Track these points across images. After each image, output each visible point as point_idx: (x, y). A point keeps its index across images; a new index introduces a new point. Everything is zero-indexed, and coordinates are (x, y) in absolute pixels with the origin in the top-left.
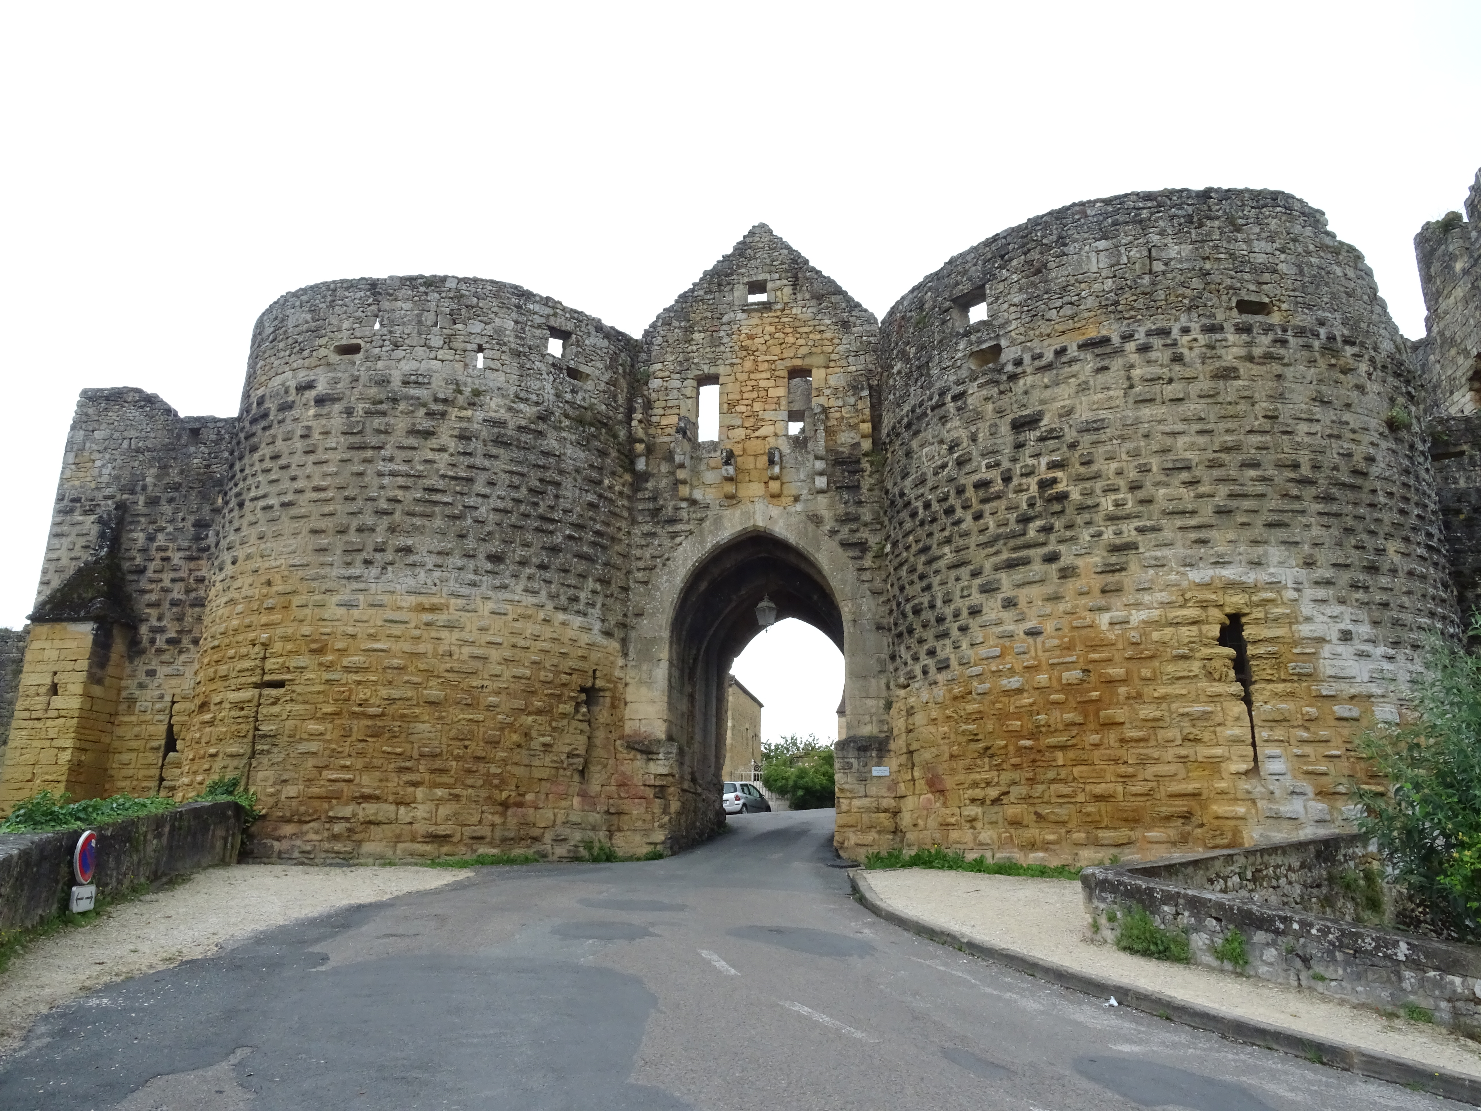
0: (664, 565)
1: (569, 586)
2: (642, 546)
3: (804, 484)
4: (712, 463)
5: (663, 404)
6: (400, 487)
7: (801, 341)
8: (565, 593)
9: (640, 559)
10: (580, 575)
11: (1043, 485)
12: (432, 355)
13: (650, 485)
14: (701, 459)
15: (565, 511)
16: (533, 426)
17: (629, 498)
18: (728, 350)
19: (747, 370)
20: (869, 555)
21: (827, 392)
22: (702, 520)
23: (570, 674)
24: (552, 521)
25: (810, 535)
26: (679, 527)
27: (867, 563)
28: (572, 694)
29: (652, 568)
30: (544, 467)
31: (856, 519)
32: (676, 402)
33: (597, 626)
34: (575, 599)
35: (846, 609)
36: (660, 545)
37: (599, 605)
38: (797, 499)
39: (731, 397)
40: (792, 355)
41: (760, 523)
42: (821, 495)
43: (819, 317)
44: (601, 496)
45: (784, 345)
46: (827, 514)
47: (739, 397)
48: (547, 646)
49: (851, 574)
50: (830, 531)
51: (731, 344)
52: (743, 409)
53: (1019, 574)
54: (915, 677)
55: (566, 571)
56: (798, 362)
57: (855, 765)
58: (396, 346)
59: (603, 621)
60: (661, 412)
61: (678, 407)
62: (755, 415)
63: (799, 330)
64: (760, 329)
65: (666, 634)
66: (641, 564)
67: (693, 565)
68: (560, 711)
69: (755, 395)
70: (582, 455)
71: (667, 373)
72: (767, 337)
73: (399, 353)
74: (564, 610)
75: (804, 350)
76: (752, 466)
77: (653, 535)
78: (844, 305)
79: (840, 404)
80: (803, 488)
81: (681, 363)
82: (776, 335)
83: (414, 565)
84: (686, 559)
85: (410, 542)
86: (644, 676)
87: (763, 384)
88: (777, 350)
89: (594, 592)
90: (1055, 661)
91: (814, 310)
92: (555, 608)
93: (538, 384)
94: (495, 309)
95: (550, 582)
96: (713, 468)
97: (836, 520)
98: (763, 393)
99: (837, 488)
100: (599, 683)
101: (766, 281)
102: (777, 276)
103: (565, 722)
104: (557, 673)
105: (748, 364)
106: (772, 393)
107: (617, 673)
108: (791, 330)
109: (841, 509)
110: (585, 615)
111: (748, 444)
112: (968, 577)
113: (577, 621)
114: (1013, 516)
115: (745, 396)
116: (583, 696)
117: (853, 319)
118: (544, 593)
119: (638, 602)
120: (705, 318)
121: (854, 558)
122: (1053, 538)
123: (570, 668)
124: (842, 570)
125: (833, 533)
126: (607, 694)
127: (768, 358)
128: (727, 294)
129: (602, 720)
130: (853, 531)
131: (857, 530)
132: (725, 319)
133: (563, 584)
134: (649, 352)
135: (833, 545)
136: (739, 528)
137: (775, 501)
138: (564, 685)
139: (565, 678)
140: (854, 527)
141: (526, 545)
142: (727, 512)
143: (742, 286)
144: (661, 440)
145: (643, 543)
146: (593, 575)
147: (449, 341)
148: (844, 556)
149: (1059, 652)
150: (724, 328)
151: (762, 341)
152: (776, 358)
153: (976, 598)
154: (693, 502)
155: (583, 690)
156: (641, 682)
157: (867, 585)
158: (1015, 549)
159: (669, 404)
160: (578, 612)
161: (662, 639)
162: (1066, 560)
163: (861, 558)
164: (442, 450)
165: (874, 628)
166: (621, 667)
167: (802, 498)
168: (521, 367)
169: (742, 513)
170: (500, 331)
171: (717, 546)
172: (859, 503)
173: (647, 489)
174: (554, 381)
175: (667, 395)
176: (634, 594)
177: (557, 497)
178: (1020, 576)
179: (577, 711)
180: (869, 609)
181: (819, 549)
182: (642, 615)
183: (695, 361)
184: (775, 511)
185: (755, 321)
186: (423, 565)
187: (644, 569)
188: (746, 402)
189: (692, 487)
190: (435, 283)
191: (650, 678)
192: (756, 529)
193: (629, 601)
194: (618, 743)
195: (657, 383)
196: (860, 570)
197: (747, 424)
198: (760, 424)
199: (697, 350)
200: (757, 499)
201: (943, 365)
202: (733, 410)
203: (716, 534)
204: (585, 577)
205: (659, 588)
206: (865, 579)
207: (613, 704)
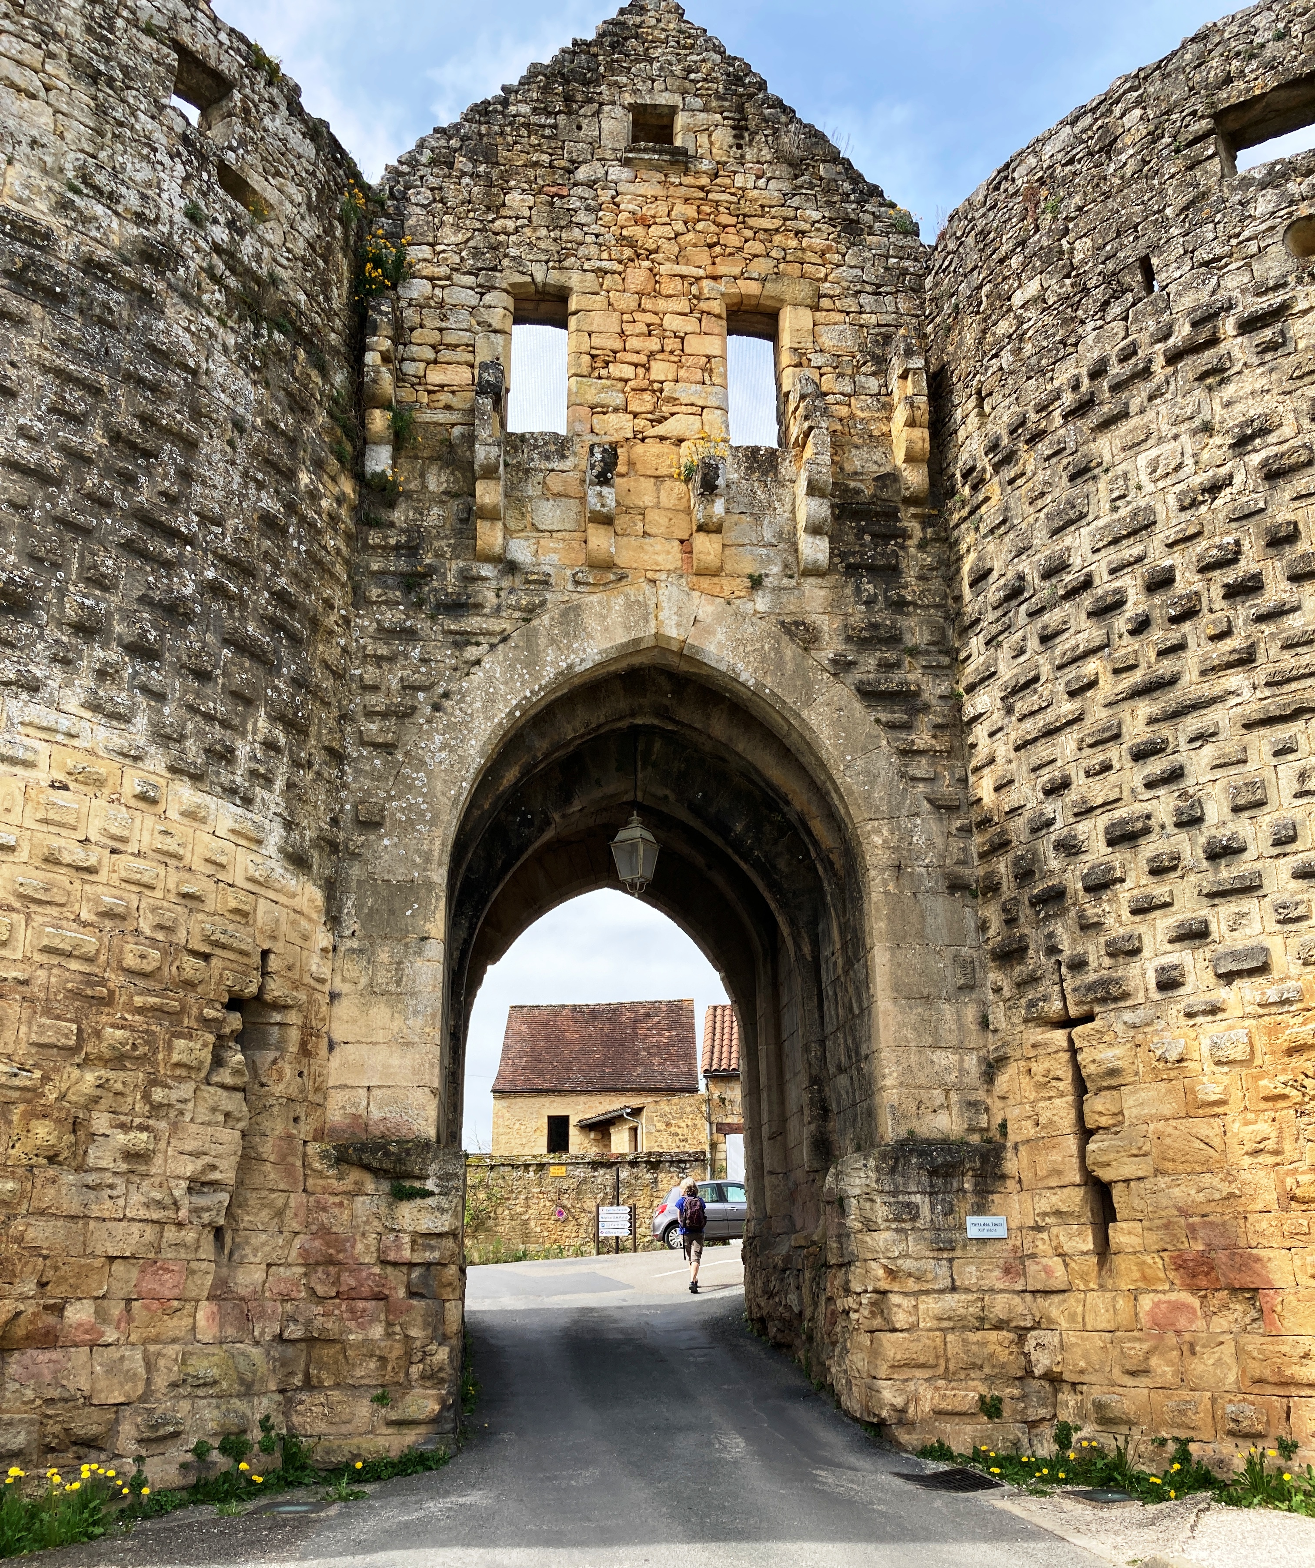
0: (437, 708)
1: (209, 717)
2: (379, 660)
3: (772, 552)
4: (555, 483)
5: (435, 337)
7: (756, 247)
8: (200, 734)
9: (375, 688)
10: (235, 695)
13: (398, 516)
14: (527, 471)
15: (206, 519)
16: (128, 272)
17: (349, 537)
18: (589, 239)
19: (633, 287)
20: (925, 722)
21: (818, 360)
22: (530, 612)
23: (206, 957)
24: (172, 535)
25: (790, 666)
26: (473, 623)
27: (922, 739)
28: (210, 1013)
29: (405, 714)
30: (154, 387)
31: (894, 639)
32: (466, 337)
33: (275, 836)
34: (226, 756)
35: (878, 840)
36: (424, 661)
37: (279, 784)
38: (756, 582)
39: (596, 341)
40: (737, 271)
41: (672, 631)
42: (811, 580)
43: (796, 201)
44: (291, 508)
45: (718, 249)
46: (827, 625)
47: (618, 345)
48: (148, 870)
49: (884, 761)
50: (834, 662)
51: (595, 228)
52: (628, 371)
54: (1125, 996)
55: (203, 676)
56: (752, 288)
57: (925, 1211)
59: (289, 825)
60: (429, 354)
61: (471, 348)
62: (655, 389)
63: (751, 221)
64: (662, 208)
65: (439, 876)
66: (378, 701)
67: (511, 713)
68: (176, 1058)
69: (654, 344)
70: (252, 393)
71: (443, 270)
72: (679, 227)
74: (196, 778)
75: (761, 267)
76: (648, 500)
77: (409, 635)
78: (847, 186)
79: (848, 389)
80: (770, 561)
81: (476, 253)
82: (700, 226)
84: (490, 700)
86: (382, 978)
87: (672, 323)
88: (703, 256)
89: (270, 745)
91: (785, 186)
92: (172, 769)
95: (160, 697)
96: (558, 496)
97: (849, 639)
98: (671, 344)
99: (849, 567)
100: (276, 989)
101: (673, 110)
102: (698, 103)
103: (186, 1090)
104: (170, 951)
105: (637, 276)
106: (693, 344)
107: (316, 965)
108: (733, 220)
109: (858, 614)
110: (247, 801)
111: (640, 449)
115: (633, 343)
116: (235, 1021)
117: (867, 218)
118: (141, 721)
119: (368, 793)
120: (536, 164)
121: (891, 726)
123: (207, 939)
124: (865, 751)
125: (842, 665)
126: (293, 1017)
127: (683, 269)
128: (585, 123)
129: (278, 1089)
130: (886, 666)
131: (897, 665)
132: (582, 174)
133: (193, 709)
134: (400, 217)
135: (842, 692)
136: (621, 637)
137: (705, 583)
138: (189, 985)
139: (191, 966)
140: (891, 656)
142: (594, 598)
143: (619, 111)
144: (427, 416)
145: (383, 651)
146: (269, 702)
148: (872, 717)
150: (579, 190)
151: (668, 231)
152: (701, 272)
154: (511, 567)
155: (235, 1003)
156: (372, 991)
157: (921, 788)
159: (450, 338)
160: (231, 791)
161: (429, 885)
163: (907, 727)
165: (942, 886)
166: (325, 951)
167: (767, 582)
168: (100, 110)
169: (629, 605)
171: (566, 675)
172: (900, 605)
173: (392, 525)
174: (187, 178)
175: (444, 318)
176: (358, 772)
179: (218, 1062)
180: (930, 844)
181: (809, 701)
182: (378, 825)
183: (513, 252)
184: (705, 607)
185: (649, 190)
187: (384, 715)
188: (635, 358)
189: (509, 531)
191: (398, 983)
192: (660, 645)
193: (345, 786)
194: (313, 1149)
195: (418, 289)
196: (908, 753)
197: (633, 407)
198: (666, 409)
199: (516, 230)
200: (663, 576)
201: (1203, 254)
202: (604, 372)
203: (569, 646)
204: (248, 702)
205: (423, 763)
206: (918, 773)
207: (303, 1044)
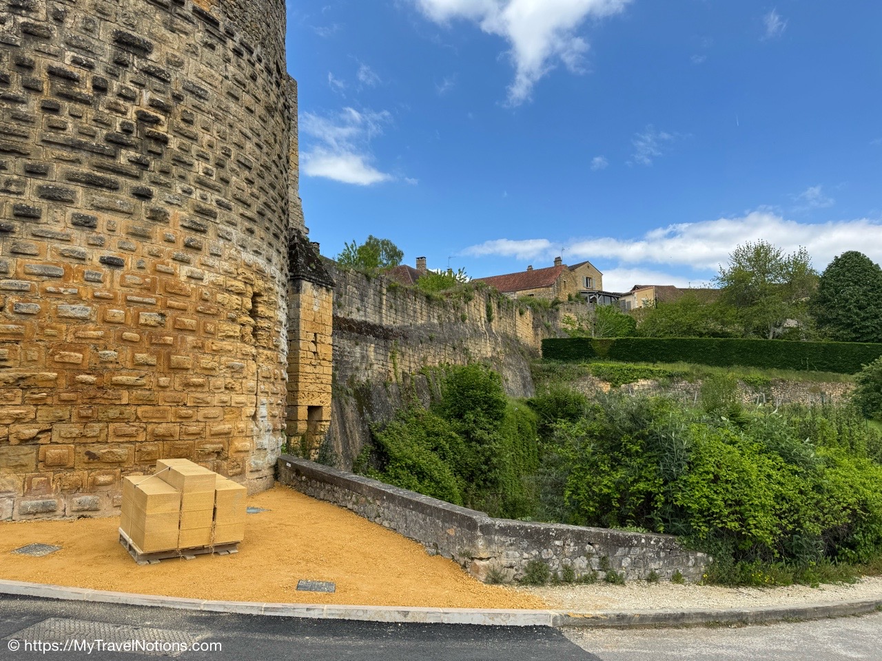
11: (143, 118)
53: (103, 197)
90: (135, 298)
112: (20, 171)
114: (101, 132)
122: (146, 175)
149: (138, 291)
153: (31, 200)
158: (100, 168)
162: (157, 202)
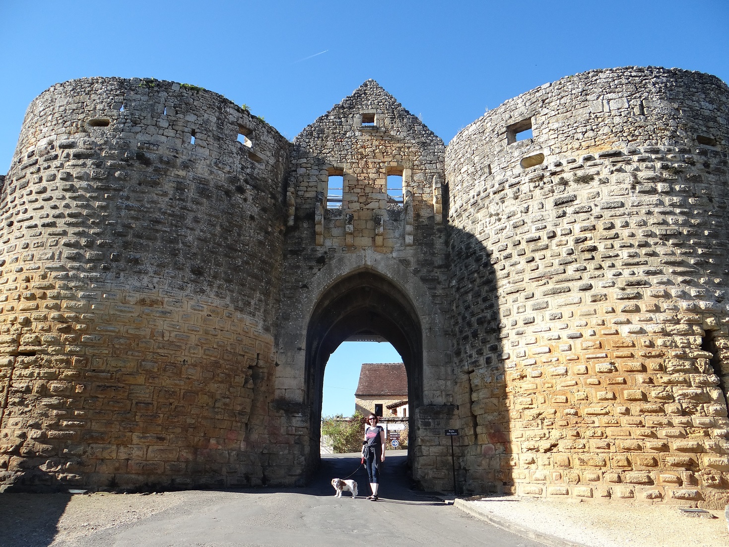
1: (245, 295)
2: (290, 274)
3: (398, 240)
4: (338, 224)
5: (307, 184)
6: (133, 218)
7: (396, 152)
8: (242, 300)
9: (288, 282)
10: (251, 289)
11: (578, 241)
12: (161, 132)
13: (296, 235)
14: (331, 220)
15: (244, 245)
16: (226, 186)
17: (282, 242)
18: (349, 153)
19: (361, 166)
20: (440, 287)
21: (413, 184)
22: (330, 259)
23: (243, 356)
24: (236, 250)
25: (401, 272)
27: (439, 292)
28: (244, 370)
29: (296, 289)
30: (232, 214)
31: (431, 263)
32: (315, 184)
33: (261, 323)
34: (249, 304)
35: (424, 321)
36: (301, 274)
37: (262, 310)
38: (393, 249)
39: (350, 183)
40: (390, 160)
41: (369, 263)
42: (409, 248)
43: (408, 138)
44: (266, 238)
45: (385, 154)
46: (413, 260)
48: (229, 335)
49: (428, 298)
50: (414, 271)
51: (351, 150)
52: (359, 191)
53: (562, 299)
54: (480, 365)
55: (243, 285)
56: (395, 164)
57: (432, 424)
58: (135, 123)
59: (264, 321)
60: (305, 189)
61: (316, 186)
62: (366, 195)
63: (395, 145)
64: (370, 143)
65: (304, 332)
66: (289, 285)
67: (324, 287)
68: (236, 381)
69: (366, 182)
70: (257, 210)
71: (309, 165)
72: (374, 148)
73: (137, 129)
74: (241, 311)
75: (397, 158)
76: (363, 227)
77: (298, 267)
78: (424, 132)
79: (421, 192)
80: (397, 242)
81: (318, 160)
82: (380, 147)
83: (140, 272)
84: (319, 284)
85: (138, 256)
86: (289, 360)
87: (372, 176)
88: (381, 156)
89: (260, 300)
90: (591, 356)
91: (405, 134)
92: (235, 309)
93: (231, 160)
94: (205, 108)
96: (338, 227)
97: (418, 264)
98: (371, 182)
99: (419, 244)
100: (261, 363)
101: (374, 114)
102: (381, 111)
103: (238, 389)
104: (234, 354)
105: (363, 162)
106: (377, 182)
107: (272, 357)
109: (421, 257)
110: (254, 315)
111: (361, 213)
112: (523, 300)
113: (248, 319)
114: (556, 262)
116: (250, 372)
117: (429, 141)
119: (286, 310)
121: (430, 288)
122: (586, 275)
123: (243, 351)
124: (422, 295)
125: (416, 272)
126: (265, 370)
127: (376, 160)
128: (349, 120)
129: (262, 389)
130: (429, 271)
131: (432, 271)
132: (348, 134)
133: (240, 294)
134: (298, 151)
135: (417, 279)
136: (355, 266)
137: (378, 249)
138: (239, 363)
139: (239, 358)
140: (430, 268)
141: (218, 264)
142: (348, 255)
143: (359, 116)
144: (304, 206)
145: (291, 271)
146: (260, 289)
147: (172, 124)
148: (424, 287)
149: (593, 350)
150: (346, 139)
151: (371, 149)
152: (380, 161)
153: (530, 314)
154: (325, 247)
155: (250, 367)
156: (287, 364)
157: (438, 306)
158: (558, 282)
159: (311, 184)
160: (249, 313)
161: (301, 335)
162: (596, 290)
163: (434, 288)
164: (165, 194)
165: (443, 334)
166: (274, 353)
167: (396, 248)
168: (220, 147)
169: (357, 256)
170: (207, 122)
171: (340, 276)
172: (433, 254)
173: (294, 237)
174: (241, 159)
175: (309, 179)
176: (284, 305)
177: (239, 235)
178: (563, 300)
179: (246, 382)
180: (440, 322)
181: (407, 282)
182: (289, 319)
183: (328, 159)
184: (378, 257)
185: (366, 138)
186: (146, 273)
187: (291, 289)
188: (360, 187)
189: (325, 238)
190: (165, 86)
191: (293, 361)
192: (366, 267)
193: (280, 309)
194: (271, 404)
195: (301, 171)
196: (434, 296)
197: (361, 200)
198: (369, 201)
199: (329, 152)
200: (367, 248)
201: (502, 166)
202: (352, 191)
203: (340, 269)
204: (254, 290)
205: (300, 301)
206: (437, 302)
207: (268, 377)
